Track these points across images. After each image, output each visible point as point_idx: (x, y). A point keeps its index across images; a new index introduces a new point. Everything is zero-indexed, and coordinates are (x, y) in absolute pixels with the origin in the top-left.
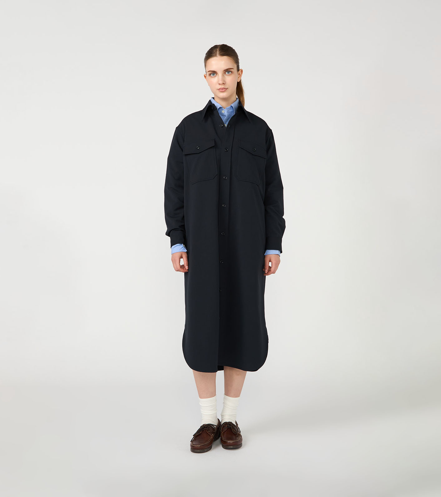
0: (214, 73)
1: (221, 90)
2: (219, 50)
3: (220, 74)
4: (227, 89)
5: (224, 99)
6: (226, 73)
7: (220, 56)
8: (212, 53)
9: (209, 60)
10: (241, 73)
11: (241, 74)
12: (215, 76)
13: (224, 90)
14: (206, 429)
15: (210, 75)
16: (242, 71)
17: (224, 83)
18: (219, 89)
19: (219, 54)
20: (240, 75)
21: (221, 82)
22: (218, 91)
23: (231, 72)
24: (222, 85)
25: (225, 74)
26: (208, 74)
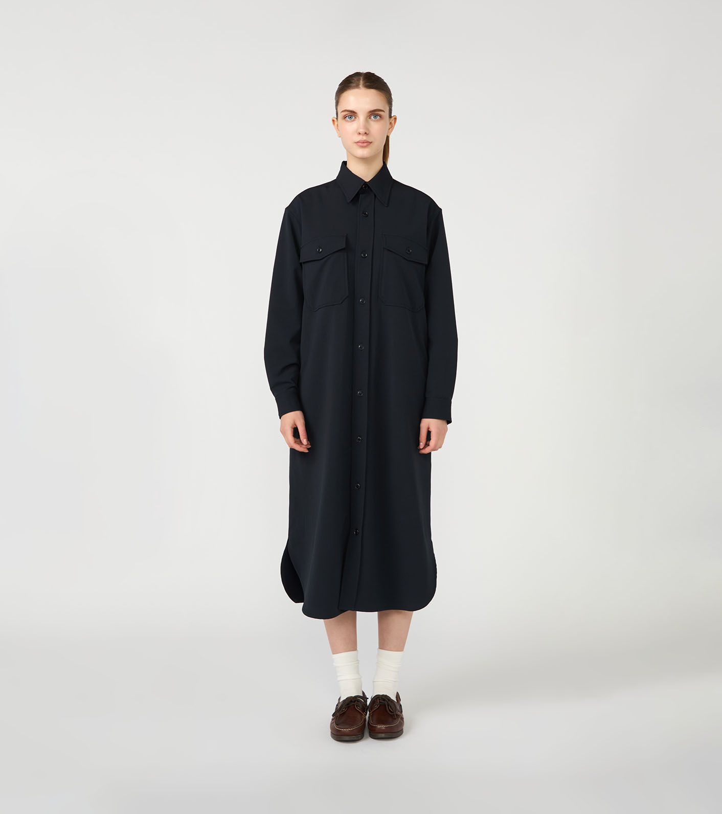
0: (352, 114)
1: (360, 144)
2: (364, 80)
3: (362, 117)
4: (371, 143)
5: (365, 160)
6: (372, 117)
7: (365, 88)
8: (352, 83)
9: (345, 93)
10: (393, 122)
11: (393, 124)
12: (354, 120)
13: (365, 144)
14: (353, 703)
15: (345, 117)
16: (395, 119)
17: (367, 132)
18: (358, 142)
19: (363, 84)
20: (392, 126)
21: (362, 131)
22: (355, 146)
23: (380, 116)
24: (363, 135)
25: (370, 118)
26: (341, 115)
